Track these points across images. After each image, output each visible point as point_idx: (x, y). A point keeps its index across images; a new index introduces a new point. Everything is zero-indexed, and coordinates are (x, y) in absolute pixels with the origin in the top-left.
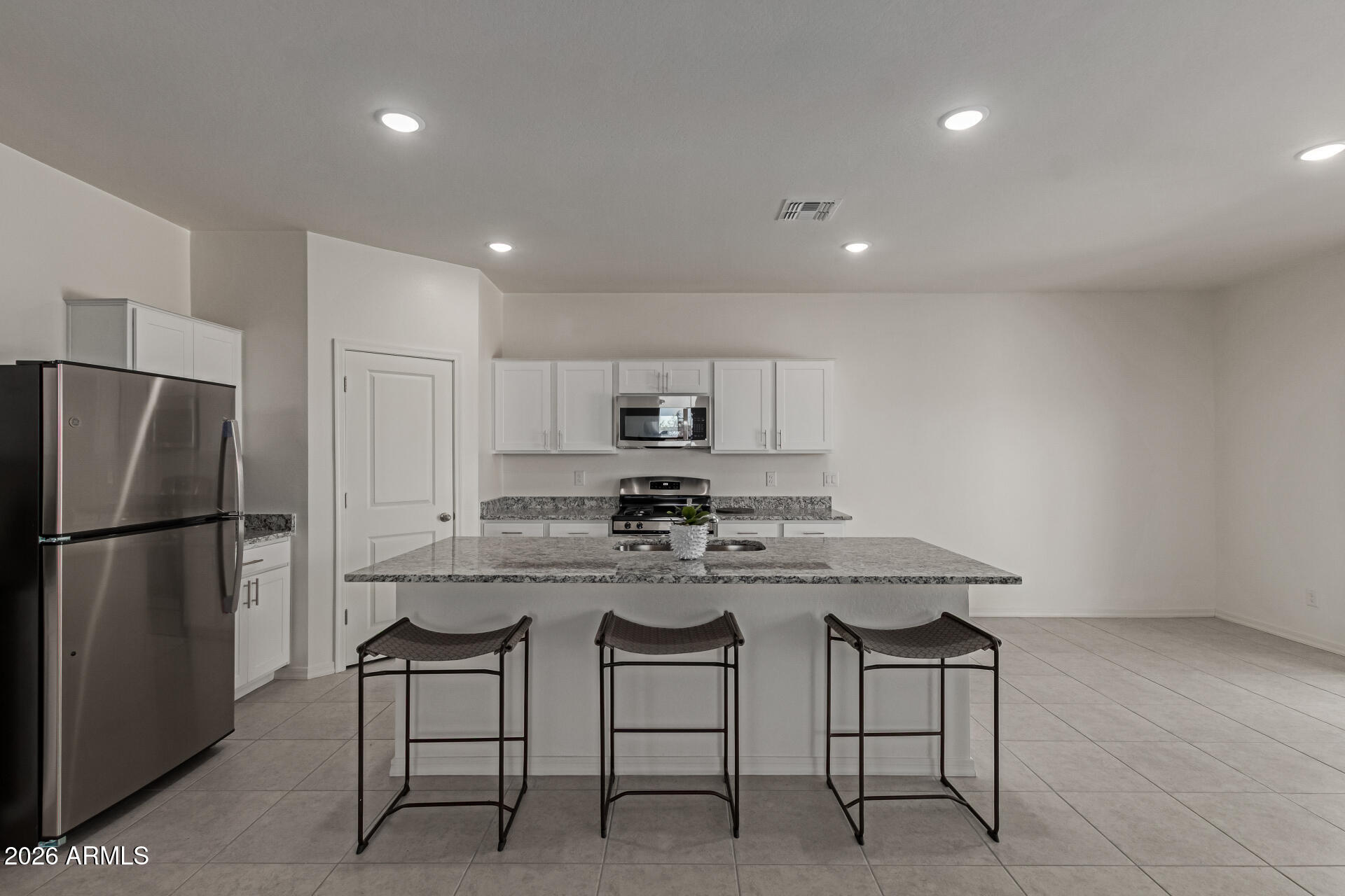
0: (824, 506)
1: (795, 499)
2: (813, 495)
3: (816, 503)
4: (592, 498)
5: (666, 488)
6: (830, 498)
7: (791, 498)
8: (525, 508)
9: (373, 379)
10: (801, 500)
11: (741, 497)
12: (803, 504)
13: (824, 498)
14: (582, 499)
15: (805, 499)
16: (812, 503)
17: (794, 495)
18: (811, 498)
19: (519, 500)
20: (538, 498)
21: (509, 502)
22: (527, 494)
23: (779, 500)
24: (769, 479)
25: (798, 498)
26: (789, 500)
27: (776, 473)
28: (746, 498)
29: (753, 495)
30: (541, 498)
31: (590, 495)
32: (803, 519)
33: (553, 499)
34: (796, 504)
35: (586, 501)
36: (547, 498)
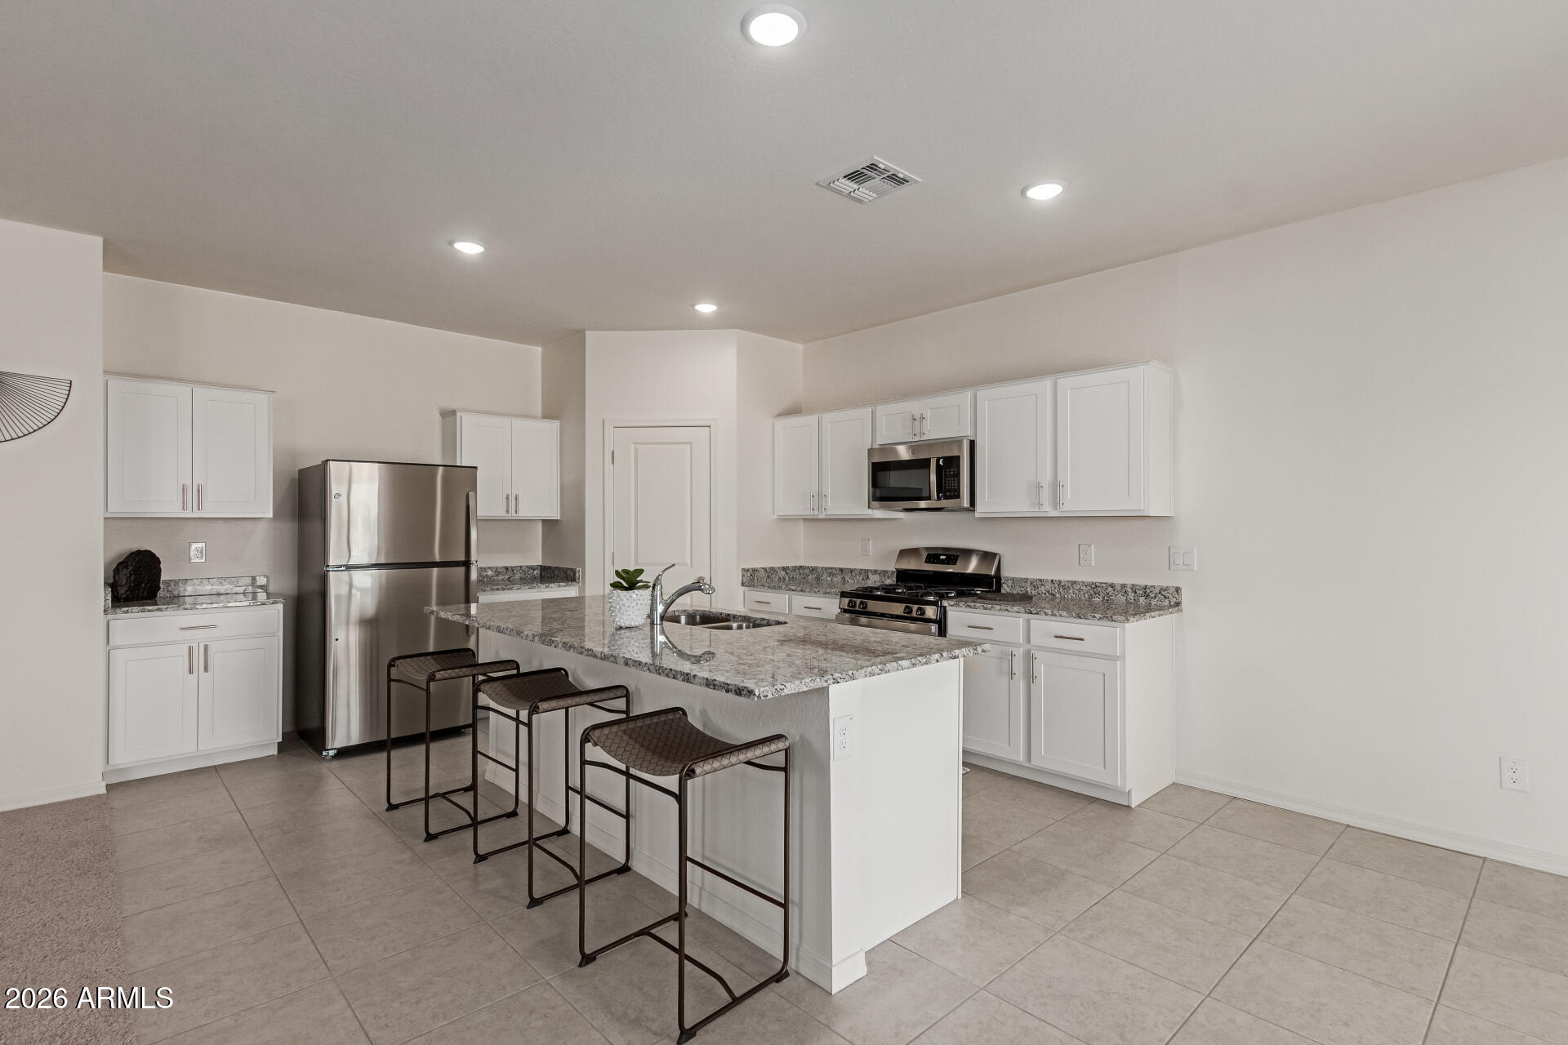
0: (1167, 600)
1: (1118, 588)
2: (1149, 584)
3: (1153, 596)
4: (875, 572)
5: (942, 562)
6: (1178, 590)
7: (1112, 586)
8: (818, 578)
9: (636, 450)
10: (1129, 589)
11: (1040, 580)
12: (1131, 595)
13: (1167, 589)
14: (867, 571)
15: (1134, 588)
16: (1147, 596)
17: (1118, 580)
18: (1145, 588)
19: (813, 570)
20: (829, 568)
21: (807, 571)
22: (820, 564)
23: (1095, 587)
24: (1082, 555)
25: (1124, 586)
26: (1110, 589)
27: (1093, 547)
28: (1047, 580)
29: (1056, 578)
30: (831, 568)
31: (873, 568)
32: (1053, 615)
33: (841, 570)
34: (1120, 595)
35: (870, 574)
36: (836, 569)
